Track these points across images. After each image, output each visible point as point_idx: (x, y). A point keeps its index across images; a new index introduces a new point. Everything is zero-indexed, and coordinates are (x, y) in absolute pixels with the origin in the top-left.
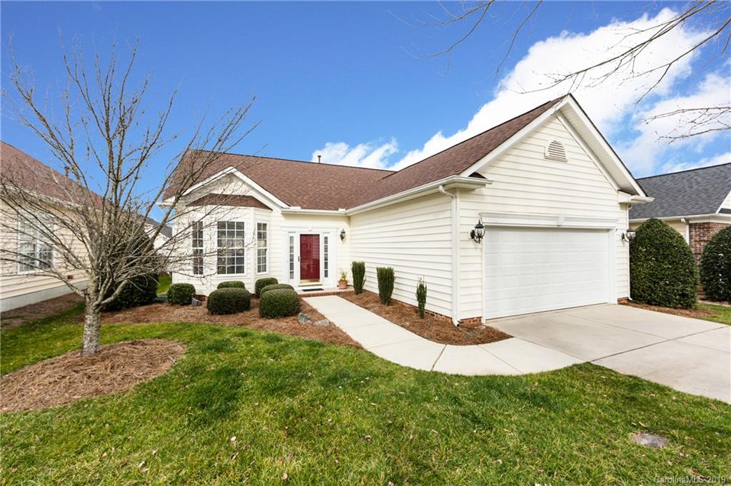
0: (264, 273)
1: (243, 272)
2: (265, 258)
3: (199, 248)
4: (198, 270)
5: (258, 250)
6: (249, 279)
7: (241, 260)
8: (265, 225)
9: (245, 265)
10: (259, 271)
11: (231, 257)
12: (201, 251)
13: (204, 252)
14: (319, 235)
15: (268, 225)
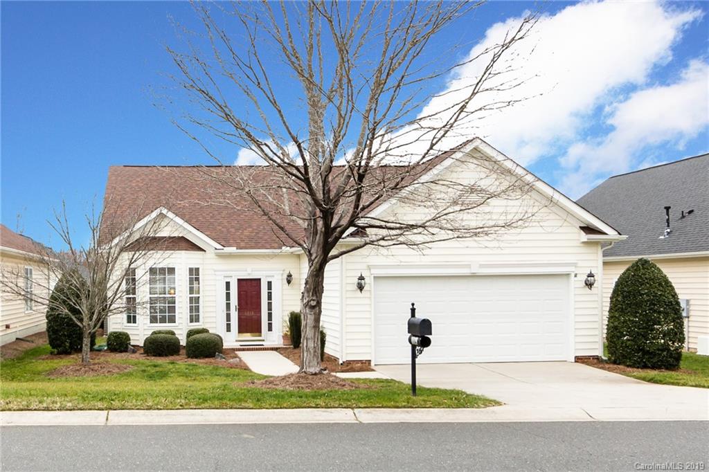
0: (197, 324)
1: (175, 322)
2: (198, 306)
3: (131, 296)
4: (132, 319)
5: (190, 298)
6: (181, 329)
7: (172, 309)
8: (197, 270)
9: (177, 314)
10: (191, 321)
11: (163, 305)
12: (134, 299)
13: (137, 301)
14: (260, 279)
15: (200, 270)
